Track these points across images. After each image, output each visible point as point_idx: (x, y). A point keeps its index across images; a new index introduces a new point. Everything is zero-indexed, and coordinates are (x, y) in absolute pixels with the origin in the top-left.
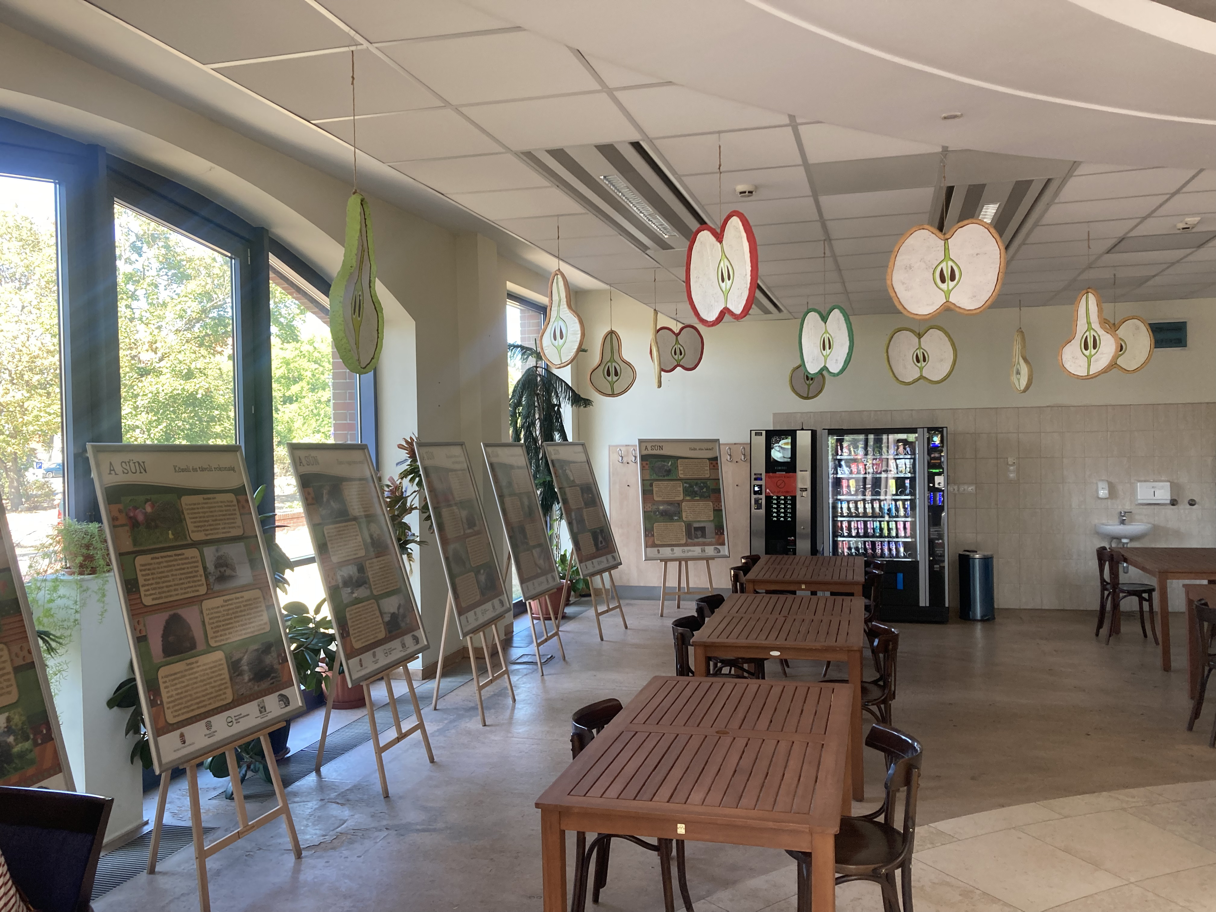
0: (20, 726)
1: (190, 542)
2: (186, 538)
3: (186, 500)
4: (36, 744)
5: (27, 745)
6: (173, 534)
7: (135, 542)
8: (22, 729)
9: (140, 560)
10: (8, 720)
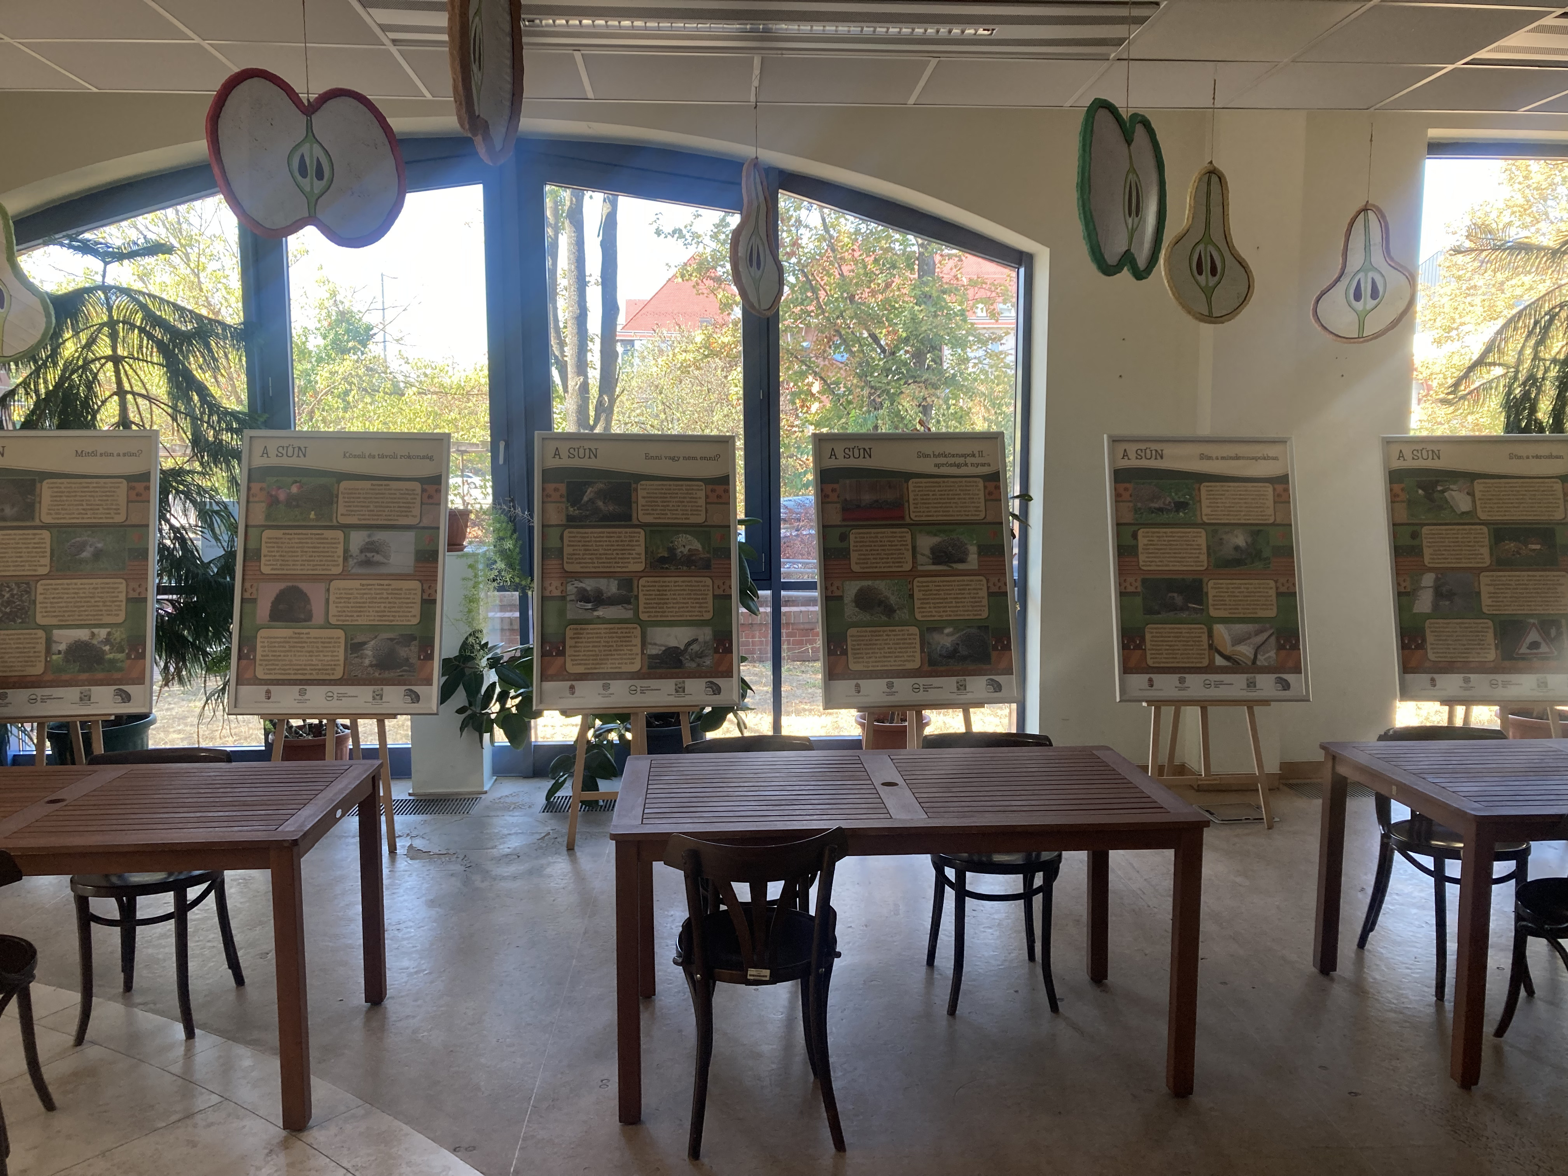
0: (118, 640)
1: (335, 523)
2: (331, 520)
3: (344, 485)
4: (128, 657)
5: (120, 656)
6: (315, 514)
7: (268, 517)
8: (120, 643)
9: (267, 534)
10: (109, 634)
